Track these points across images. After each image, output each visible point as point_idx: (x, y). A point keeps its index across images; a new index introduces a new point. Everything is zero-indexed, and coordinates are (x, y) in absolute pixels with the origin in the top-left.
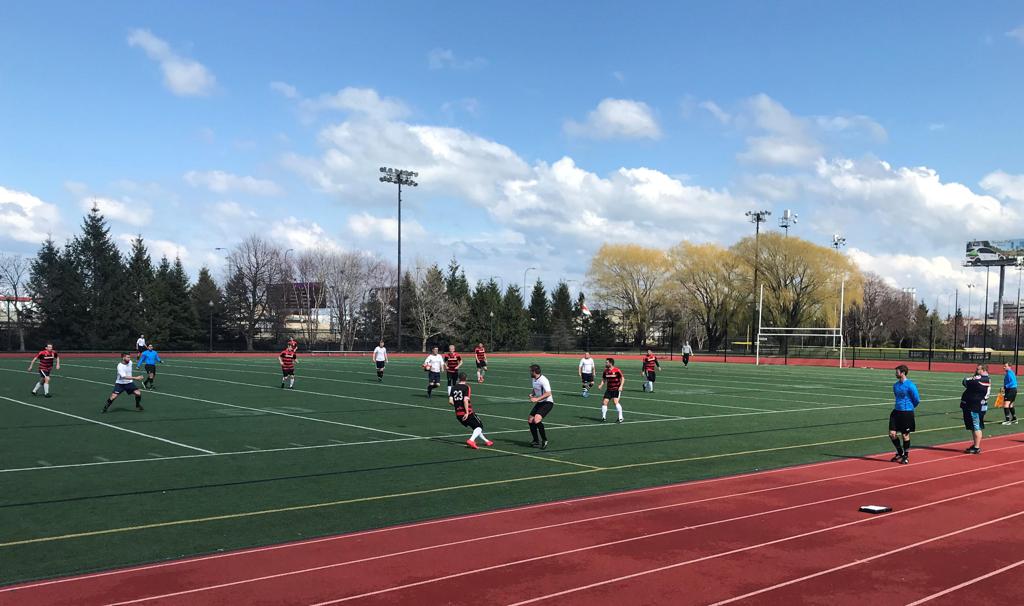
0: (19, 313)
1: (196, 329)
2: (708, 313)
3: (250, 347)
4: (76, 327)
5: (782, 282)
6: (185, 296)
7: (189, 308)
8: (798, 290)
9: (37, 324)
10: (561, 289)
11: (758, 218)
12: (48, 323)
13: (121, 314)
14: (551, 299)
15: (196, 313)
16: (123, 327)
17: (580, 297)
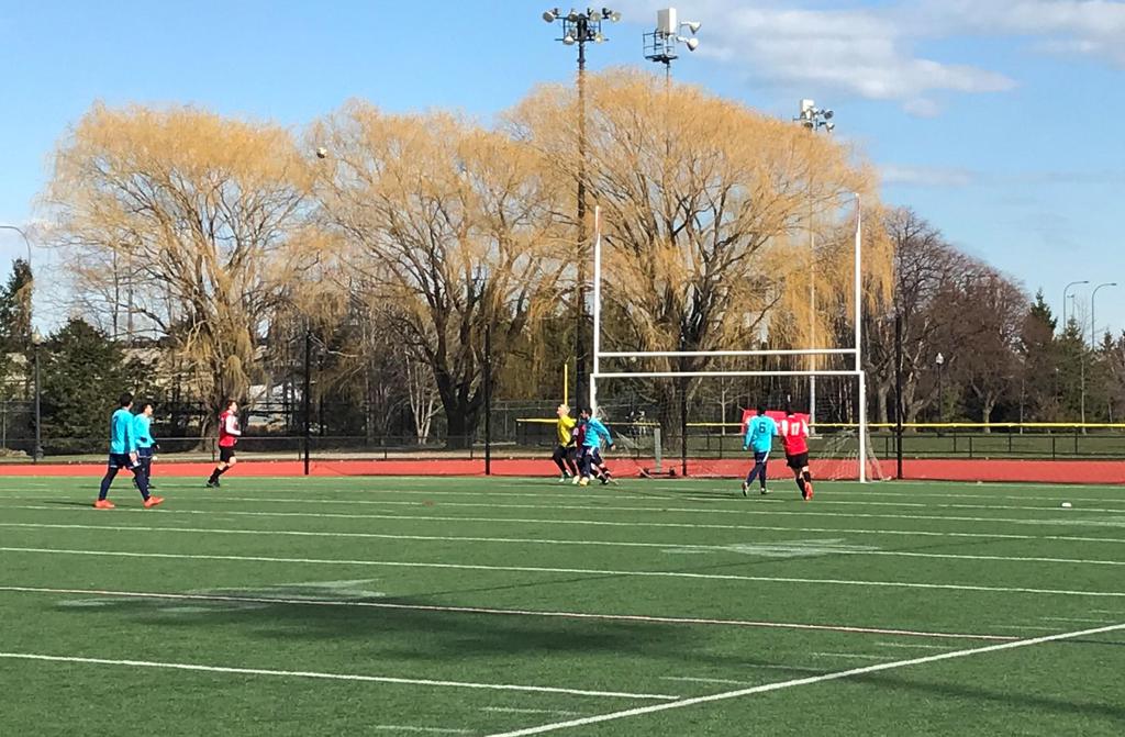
2: (440, 325)
5: (661, 225)
8: (709, 249)
11: (583, 28)
17: (14, 276)
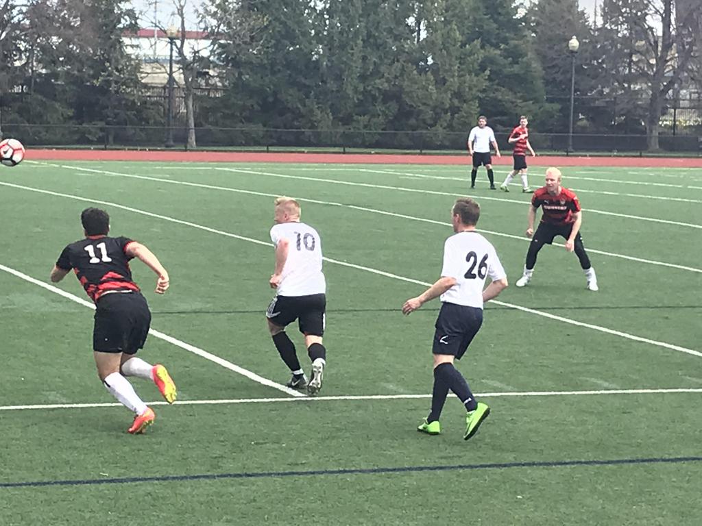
0: (186, 66)
1: (536, 101)
3: (654, 144)
4: (291, 97)
6: (514, 26)
7: (522, 55)
9: (216, 89)
12: (238, 87)
13: (383, 69)
15: (536, 66)
16: (387, 97)
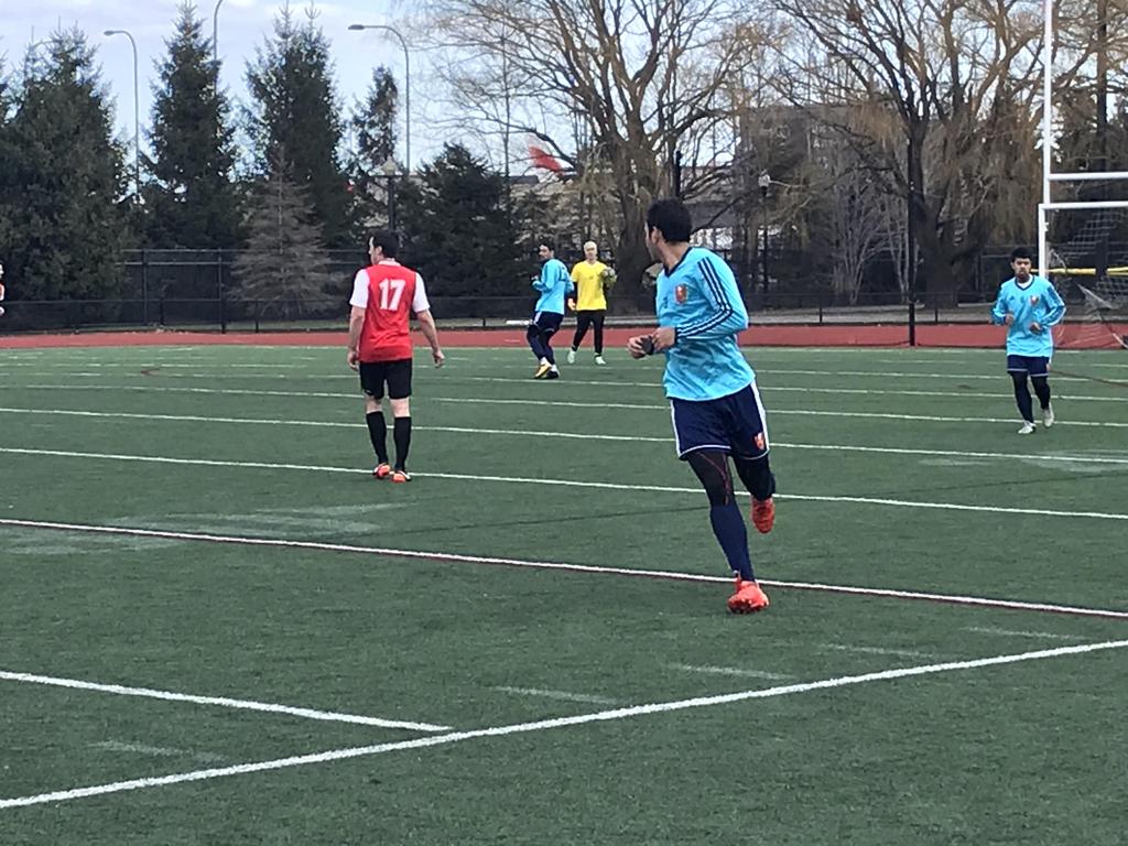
10: (291, 56)
14: (249, 99)
17: (375, 88)
